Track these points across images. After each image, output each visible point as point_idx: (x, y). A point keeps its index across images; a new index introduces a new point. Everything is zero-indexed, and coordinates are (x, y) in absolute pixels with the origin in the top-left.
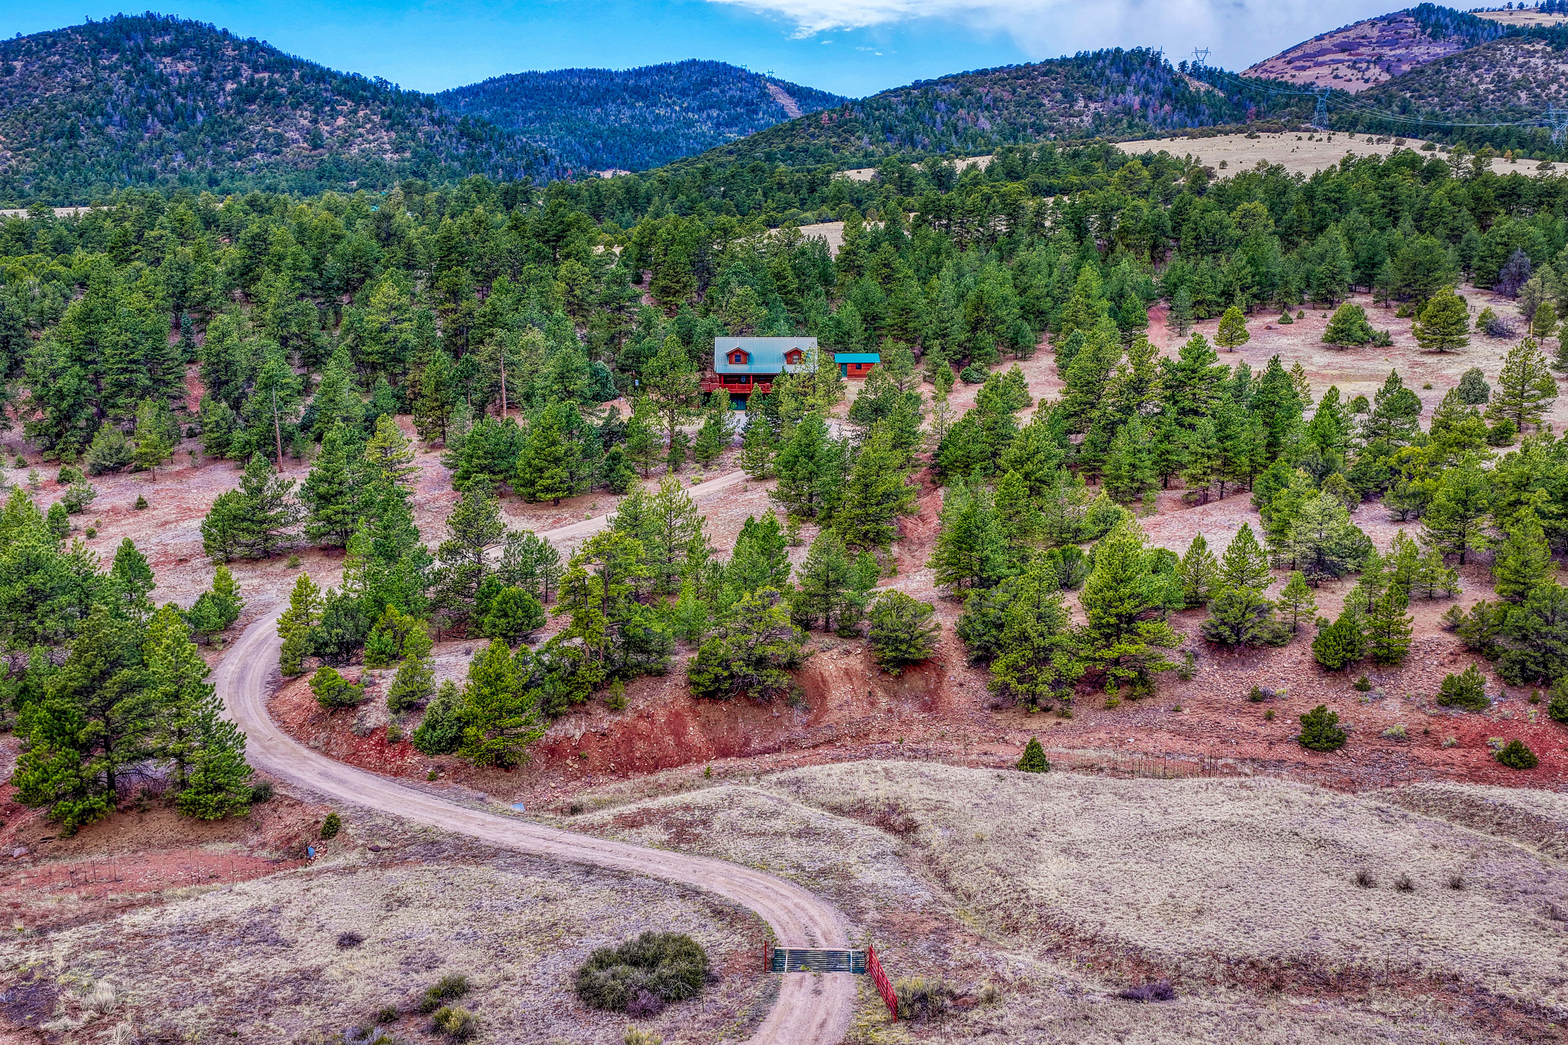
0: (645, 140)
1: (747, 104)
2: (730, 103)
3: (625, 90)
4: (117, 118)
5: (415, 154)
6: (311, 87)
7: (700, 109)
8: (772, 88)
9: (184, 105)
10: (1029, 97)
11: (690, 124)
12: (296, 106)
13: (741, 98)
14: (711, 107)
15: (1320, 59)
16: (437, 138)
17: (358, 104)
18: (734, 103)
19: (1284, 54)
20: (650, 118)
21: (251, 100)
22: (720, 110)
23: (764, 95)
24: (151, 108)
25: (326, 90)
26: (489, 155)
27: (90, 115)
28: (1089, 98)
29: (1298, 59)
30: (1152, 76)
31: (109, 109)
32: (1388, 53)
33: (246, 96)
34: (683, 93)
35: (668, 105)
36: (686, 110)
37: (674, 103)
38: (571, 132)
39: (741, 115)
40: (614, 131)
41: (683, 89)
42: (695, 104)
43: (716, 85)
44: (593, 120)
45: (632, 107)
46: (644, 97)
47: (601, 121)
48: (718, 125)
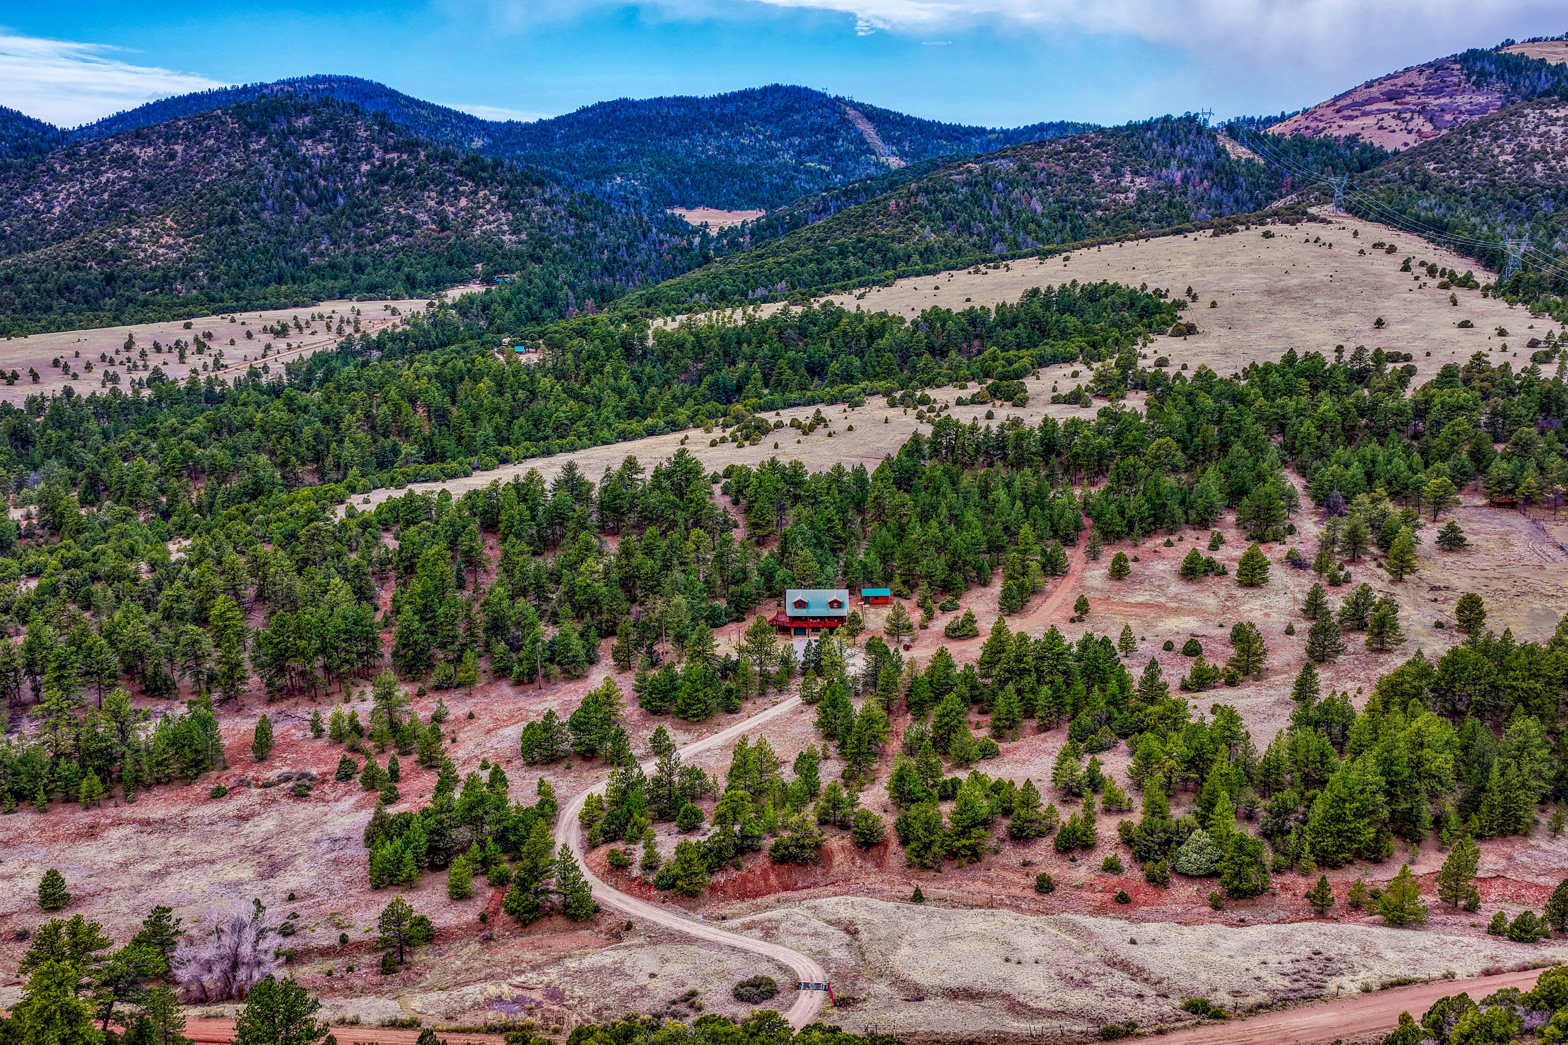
0: (730, 175)
1: (827, 131)
2: (812, 130)
3: (712, 118)
4: (270, 202)
5: (530, 237)
6: (435, 168)
7: (783, 138)
8: (851, 113)
9: (326, 188)
10: (1080, 172)
11: (772, 153)
12: (424, 187)
13: (821, 125)
14: (793, 135)
15: (1368, 108)
16: (549, 218)
17: (478, 186)
18: (814, 130)
19: (1337, 99)
20: (736, 148)
21: (384, 181)
22: (802, 137)
23: (845, 122)
24: (298, 191)
25: (449, 171)
27: (247, 201)
29: (1347, 107)
31: (262, 194)
32: (1433, 102)
33: (379, 177)
34: (766, 120)
35: (752, 134)
36: (770, 138)
37: (758, 131)
38: (662, 169)
39: (821, 142)
40: (701, 166)
41: (767, 116)
42: (778, 132)
43: (798, 111)
44: (681, 153)
45: (718, 137)
46: (729, 126)
47: (689, 154)
48: (799, 153)
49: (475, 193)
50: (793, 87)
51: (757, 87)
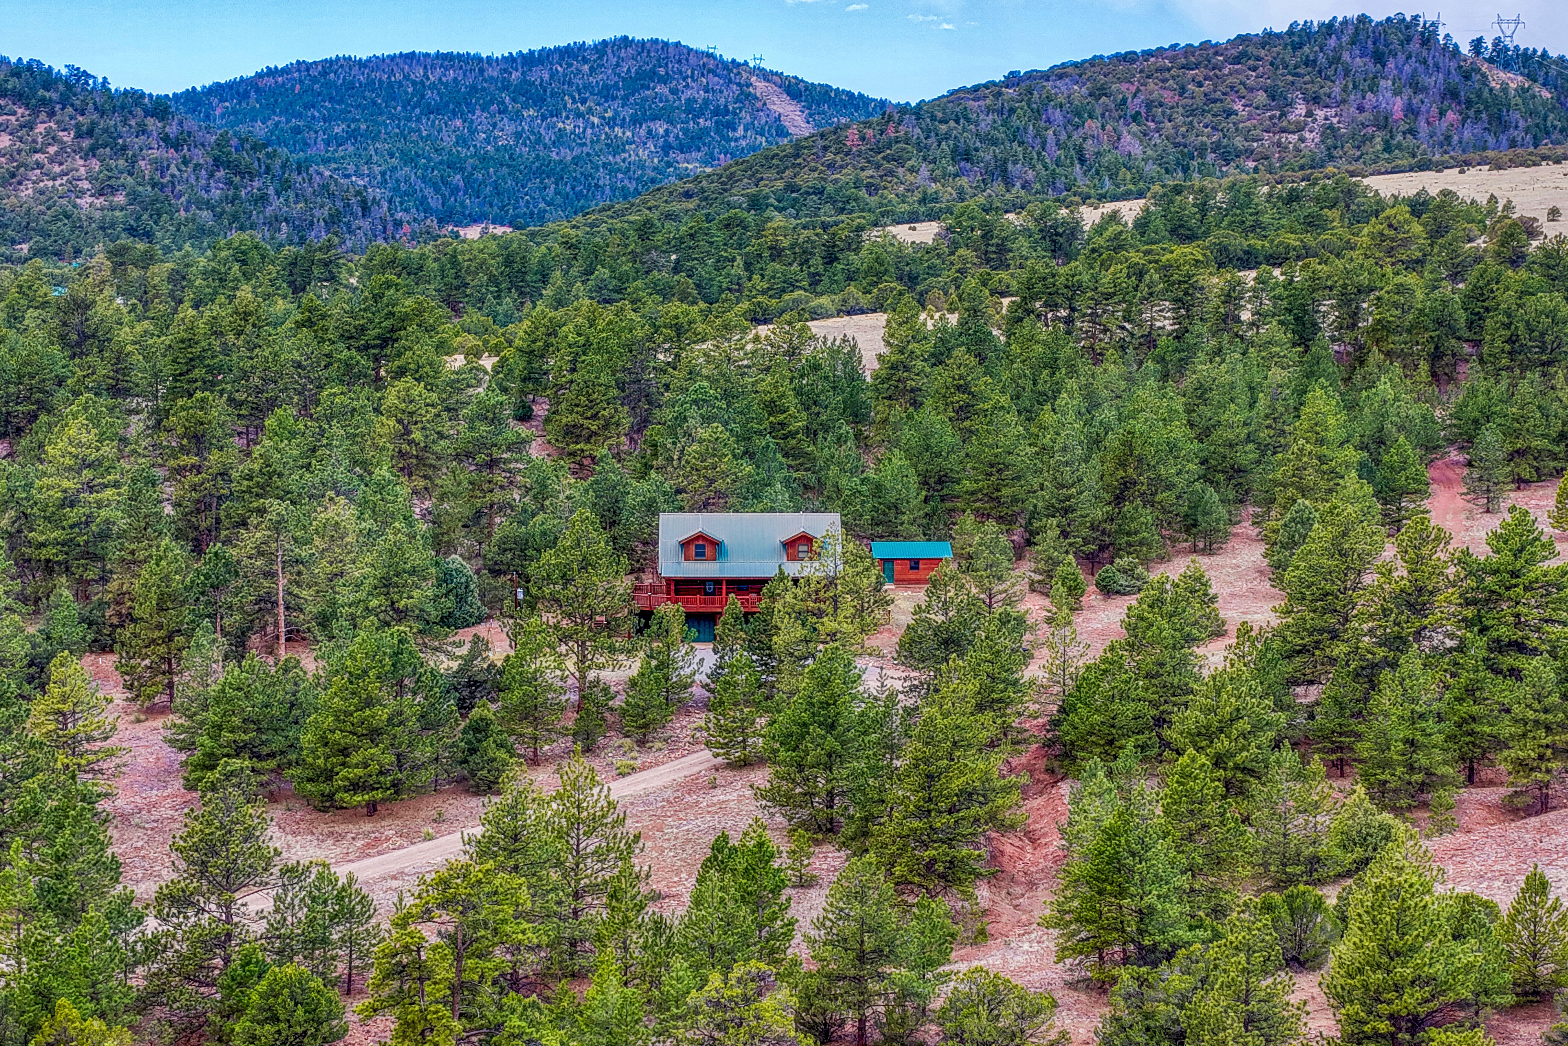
0: (539, 173)
1: (716, 113)
2: (688, 111)
3: (505, 88)
5: (134, 197)
7: (636, 121)
8: (760, 86)
10: (1209, 99)
11: (617, 147)
13: (706, 102)
14: (654, 118)
16: (173, 170)
17: (35, 113)
18: (693, 110)
20: (548, 137)
22: (671, 122)
23: (746, 97)
26: (263, 199)
28: (1315, 100)
30: (1425, 62)
34: (606, 94)
35: (579, 115)
36: (611, 123)
37: (590, 111)
38: (410, 160)
39: (706, 131)
40: (484, 159)
41: (606, 87)
42: (627, 113)
43: (664, 80)
44: (448, 140)
45: (517, 117)
46: (539, 101)
47: (462, 141)
48: (667, 148)
49: (29, 126)
50: (655, 42)
51: (589, 42)
